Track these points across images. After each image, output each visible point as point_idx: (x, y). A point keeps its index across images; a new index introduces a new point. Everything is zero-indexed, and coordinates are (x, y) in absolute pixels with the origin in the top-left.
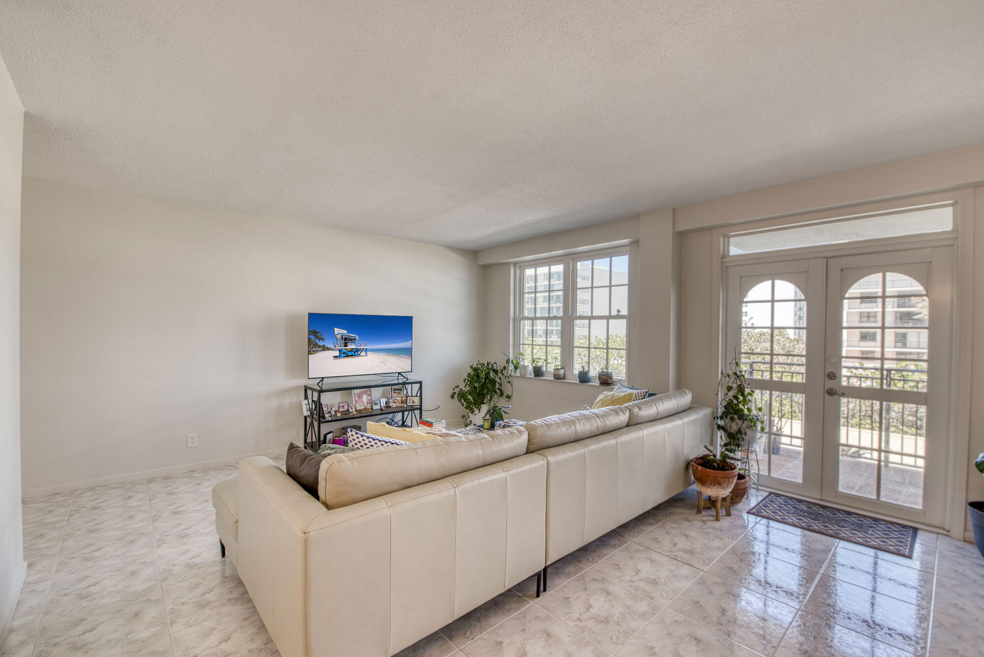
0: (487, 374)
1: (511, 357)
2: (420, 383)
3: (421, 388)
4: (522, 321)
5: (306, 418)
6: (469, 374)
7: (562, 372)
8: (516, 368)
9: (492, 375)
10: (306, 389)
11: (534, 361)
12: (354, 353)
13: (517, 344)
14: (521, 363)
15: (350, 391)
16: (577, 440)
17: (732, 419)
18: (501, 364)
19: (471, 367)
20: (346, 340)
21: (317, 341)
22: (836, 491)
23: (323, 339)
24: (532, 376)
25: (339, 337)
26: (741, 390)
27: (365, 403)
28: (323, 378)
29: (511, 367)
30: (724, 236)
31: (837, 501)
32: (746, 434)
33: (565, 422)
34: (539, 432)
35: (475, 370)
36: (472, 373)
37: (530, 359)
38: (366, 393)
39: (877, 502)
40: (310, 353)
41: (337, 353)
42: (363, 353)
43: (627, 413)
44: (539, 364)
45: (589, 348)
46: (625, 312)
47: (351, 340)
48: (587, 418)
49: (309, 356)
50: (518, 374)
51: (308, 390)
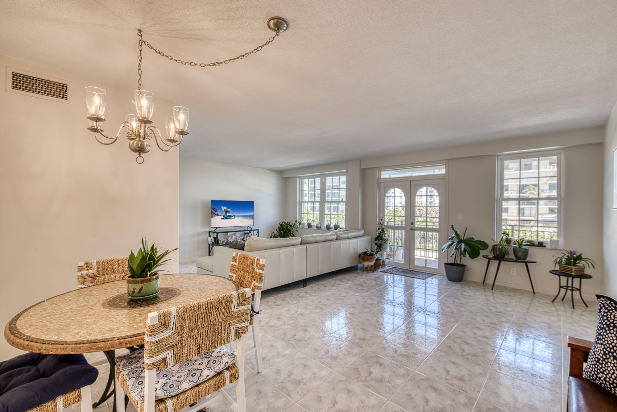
0: (287, 227)
1: (298, 219)
2: (258, 230)
3: (258, 232)
4: (302, 203)
5: (209, 245)
6: (279, 227)
7: (319, 225)
8: (300, 224)
9: (289, 227)
10: (210, 232)
11: (308, 221)
12: (229, 217)
13: (300, 213)
14: (302, 222)
15: (227, 233)
16: (317, 242)
17: (379, 240)
18: (293, 222)
19: (280, 224)
20: (226, 212)
21: (215, 212)
22: (414, 265)
23: (217, 211)
24: (307, 227)
25: (223, 210)
26: (383, 229)
27: (234, 239)
28: (217, 228)
29: (298, 224)
30: (379, 171)
31: (414, 268)
32: (383, 245)
33: (313, 237)
34: (304, 239)
35: (282, 225)
36: (280, 227)
37: (306, 220)
38: (234, 235)
39: (426, 267)
40: (211, 217)
41: (223, 217)
42: (233, 217)
43: (336, 236)
44: (310, 222)
45: (331, 215)
46: (344, 200)
47: (228, 211)
48: (321, 236)
49: (212, 218)
50: (301, 227)
51: (210, 233)
